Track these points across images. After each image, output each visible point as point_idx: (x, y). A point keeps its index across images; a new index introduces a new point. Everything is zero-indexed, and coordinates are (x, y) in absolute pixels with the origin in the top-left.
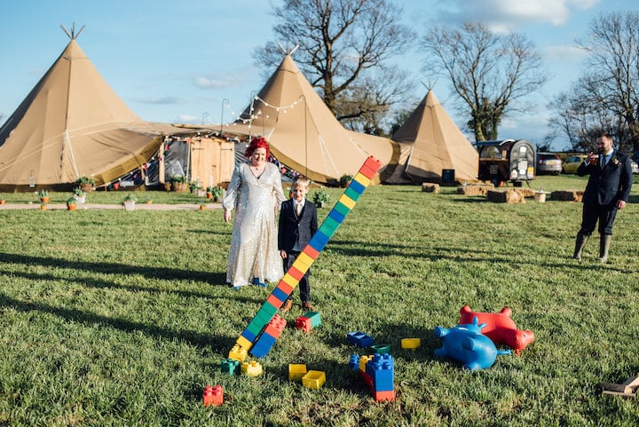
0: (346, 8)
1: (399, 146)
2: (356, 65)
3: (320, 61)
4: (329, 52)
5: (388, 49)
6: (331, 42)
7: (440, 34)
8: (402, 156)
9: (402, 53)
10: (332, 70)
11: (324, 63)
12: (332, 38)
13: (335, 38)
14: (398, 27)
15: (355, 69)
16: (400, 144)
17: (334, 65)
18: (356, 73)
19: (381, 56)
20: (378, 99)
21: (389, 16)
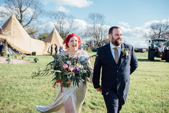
0: (27, 3)
1: (46, 43)
2: (30, 20)
3: (19, 17)
4: (21, 15)
5: (39, 16)
6: (22, 12)
7: (52, 13)
8: (47, 46)
9: (43, 17)
10: (22, 20)
11: (20, 18)
12: (22, 11)
13: (23, 11)
14: (43, 10)
15: (30, 21)
16: (47, 43)
17: (23, 19)
18: (30, 22)
19: (37, 18)
20: (37, 30)
21: (40, 7)
